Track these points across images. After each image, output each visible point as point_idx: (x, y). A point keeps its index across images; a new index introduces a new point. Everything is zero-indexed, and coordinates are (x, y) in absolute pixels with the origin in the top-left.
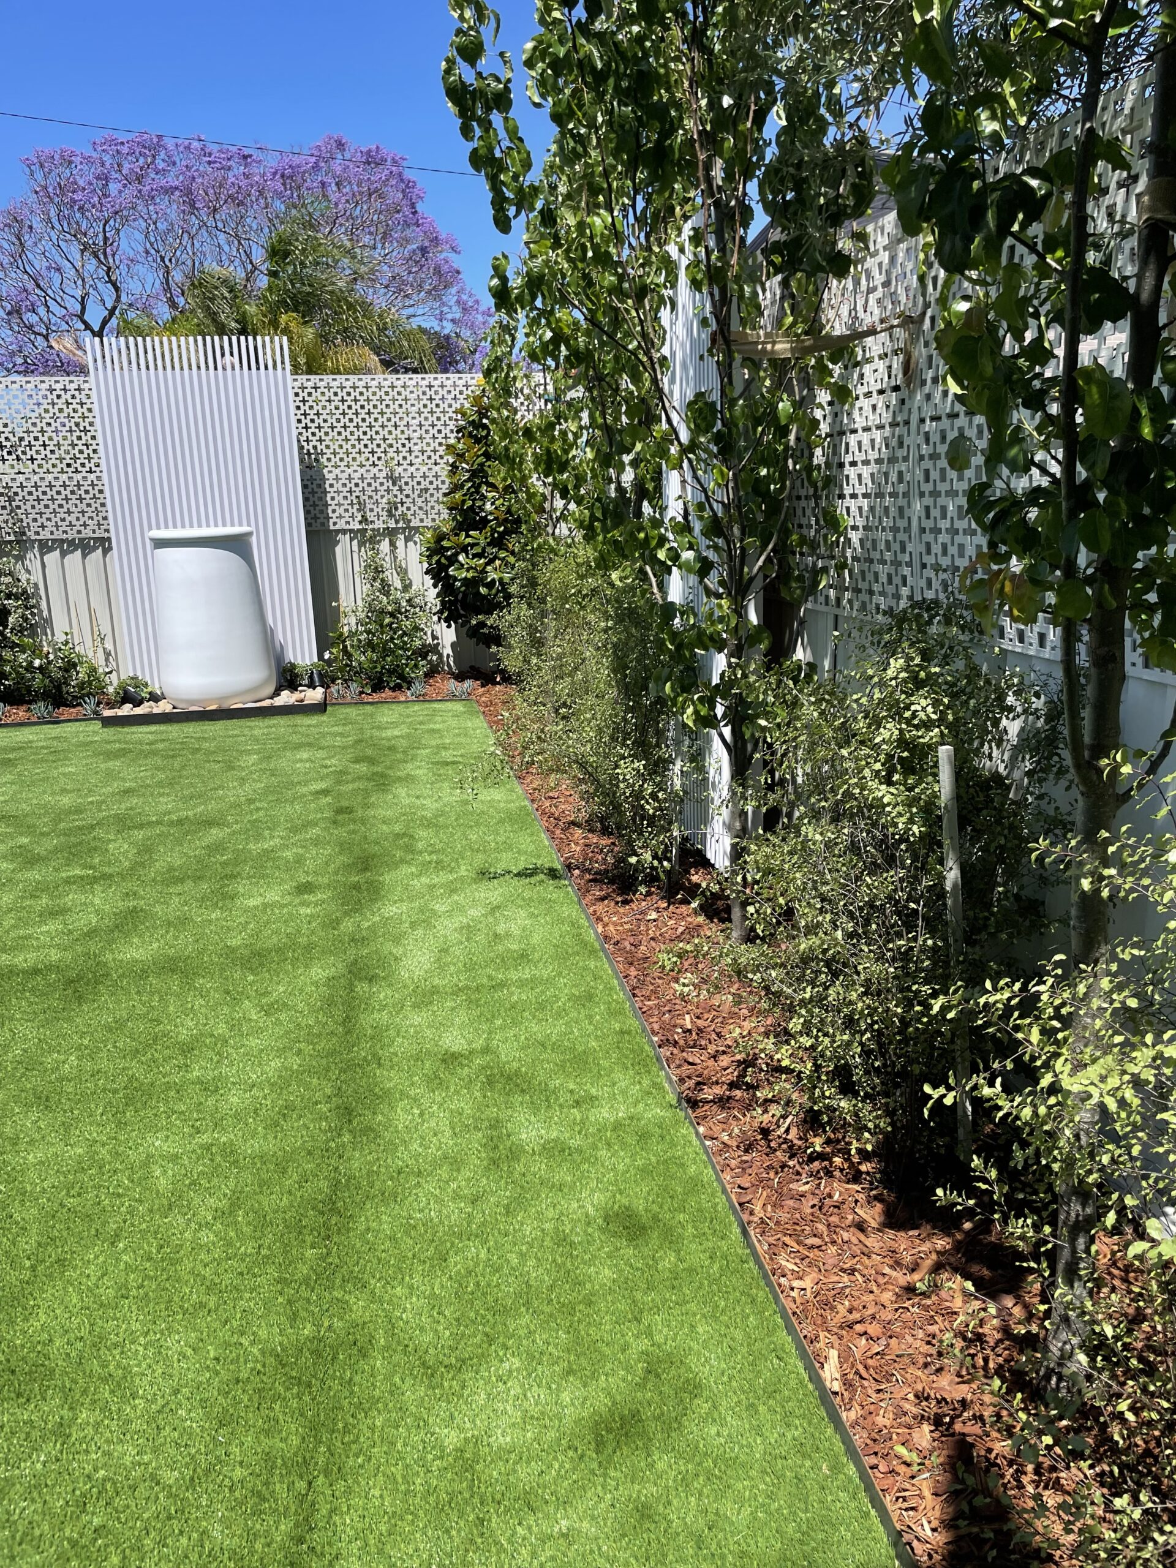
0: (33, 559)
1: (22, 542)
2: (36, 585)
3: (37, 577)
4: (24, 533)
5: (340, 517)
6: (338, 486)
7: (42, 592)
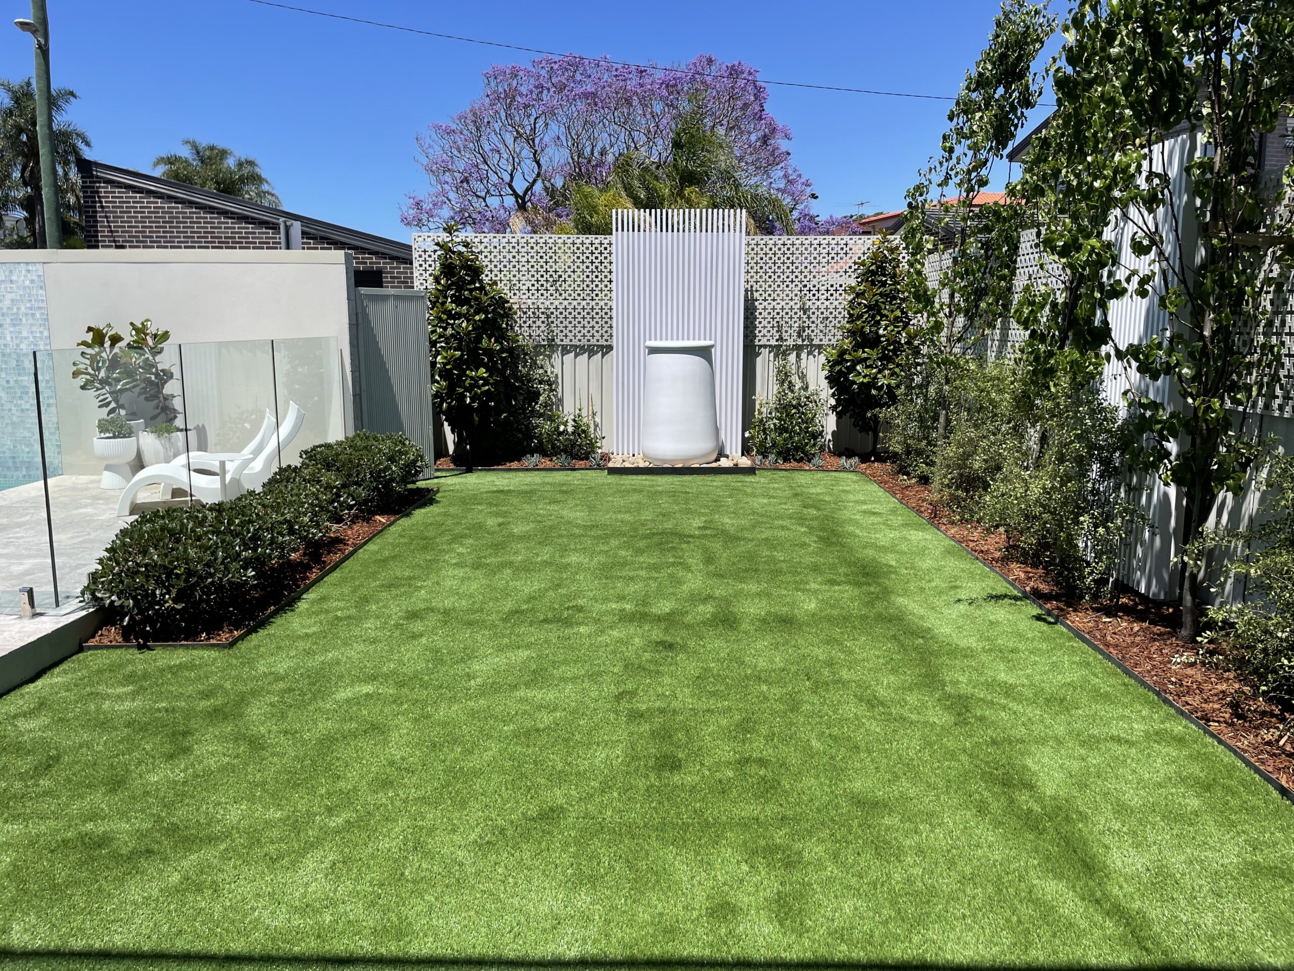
0: (556, 359)
1: (552, 346)
2: (557, 376)
3: (558, 370)
4: (553, 340)
5: (764, 336)
6: (765, 314)
7: (560, 381)
